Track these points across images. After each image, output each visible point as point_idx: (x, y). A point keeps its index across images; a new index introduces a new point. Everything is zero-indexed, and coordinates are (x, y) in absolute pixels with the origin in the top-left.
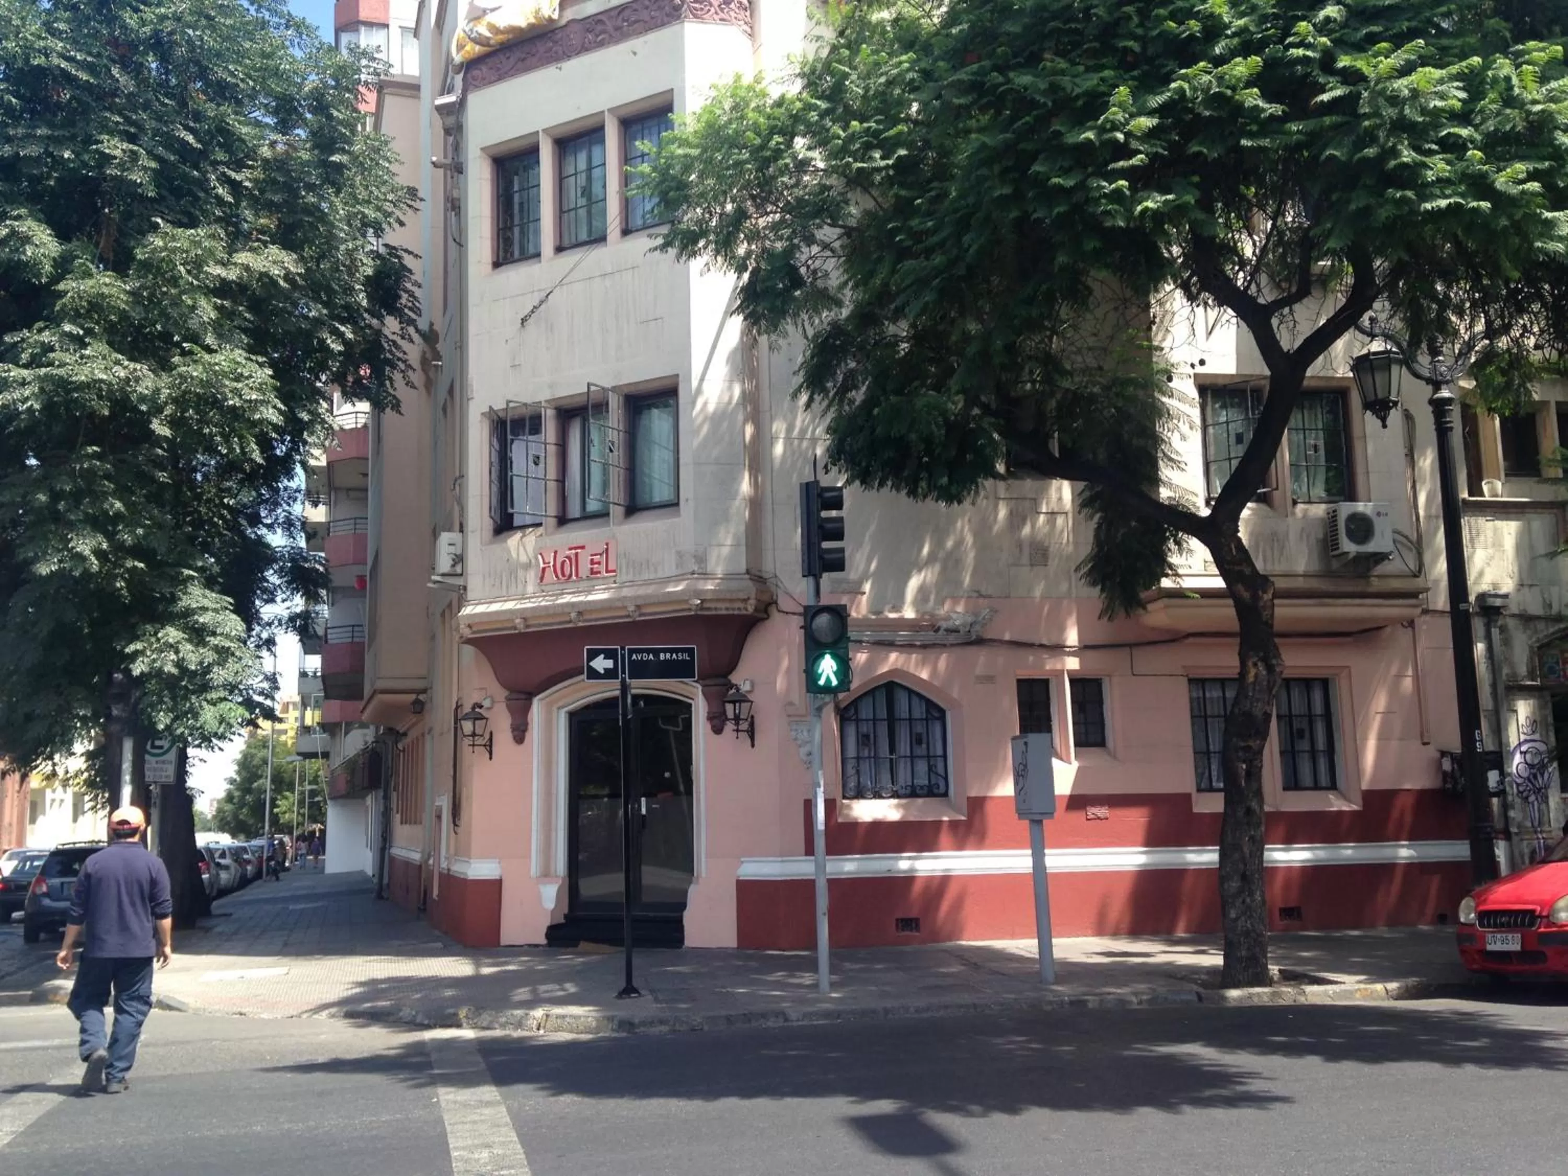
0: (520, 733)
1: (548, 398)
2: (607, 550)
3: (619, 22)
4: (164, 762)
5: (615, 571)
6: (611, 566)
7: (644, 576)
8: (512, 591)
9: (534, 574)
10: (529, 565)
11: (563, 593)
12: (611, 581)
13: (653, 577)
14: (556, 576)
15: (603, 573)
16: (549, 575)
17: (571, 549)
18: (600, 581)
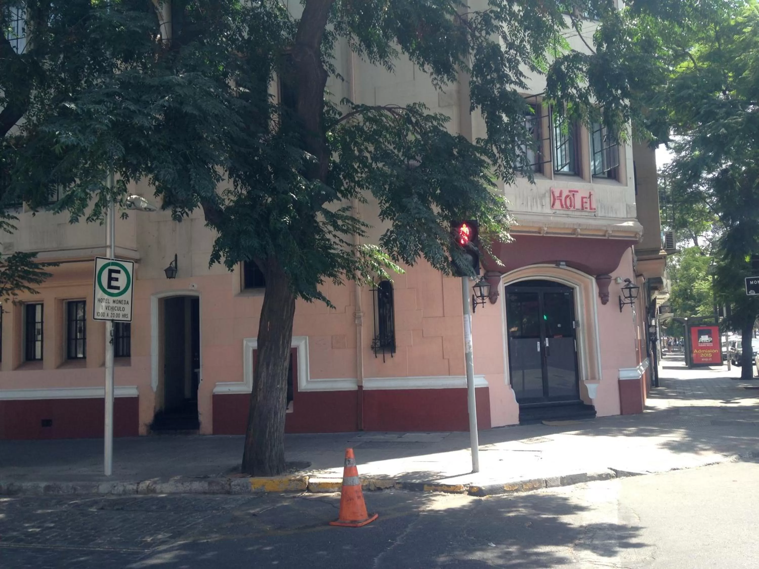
2: (590, 196)
5: (595, 209)
6: (594, 206)
7: (611, 215)
8: (535, 210)
9: (547, 201)
10: (544, 195)
11: (568, 216)
12: (593, 214)
13: (614, 216)
14: (562, 205)
15: (588, 210)
16: (558, 203)
17: (570, 191)
18: (587, 214)
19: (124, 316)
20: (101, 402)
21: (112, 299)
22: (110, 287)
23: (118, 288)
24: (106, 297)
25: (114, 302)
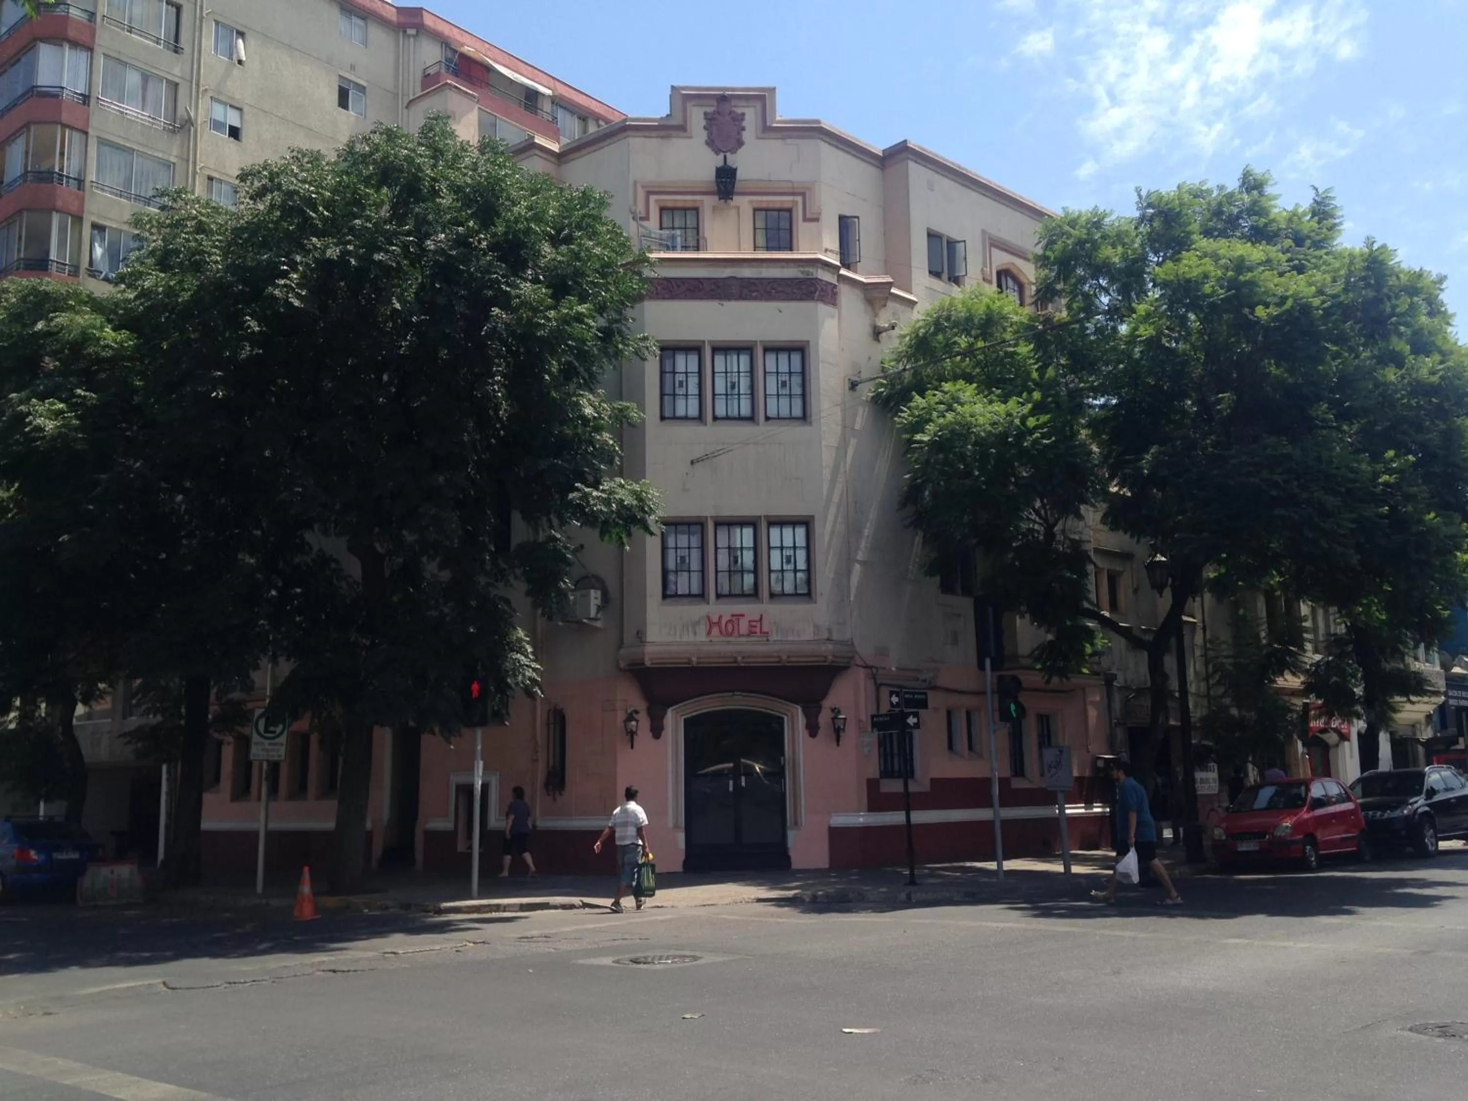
0: (657, 731)
1: (713, 514)
2: (761, 619)
3: (768, 289)
4: (275, 744)
5: (767, 633)
6: (765, 629)
7: (790, 638)
8: (685, 639)
9: (702, 629)
10: (698, 623)
11: (729, 643)
12: (765, 639)
13: (797, 639)
14: (721, 632)
15: (759, 634)
16: (715, 631)
17: (733, 616)
18: (756, 639)
19: (279, 756)
20: (256, 834)
21: (267, 742)
22: (266, 731)
23: (274, 732)
24: (263, 740)
25: (270, 744)
